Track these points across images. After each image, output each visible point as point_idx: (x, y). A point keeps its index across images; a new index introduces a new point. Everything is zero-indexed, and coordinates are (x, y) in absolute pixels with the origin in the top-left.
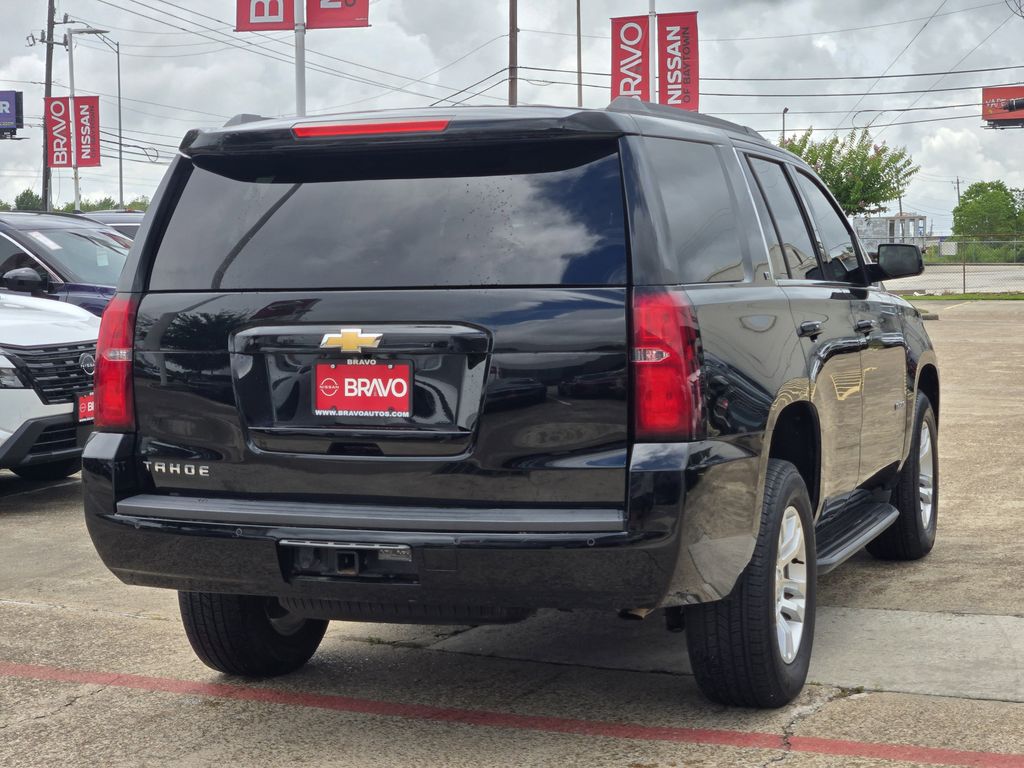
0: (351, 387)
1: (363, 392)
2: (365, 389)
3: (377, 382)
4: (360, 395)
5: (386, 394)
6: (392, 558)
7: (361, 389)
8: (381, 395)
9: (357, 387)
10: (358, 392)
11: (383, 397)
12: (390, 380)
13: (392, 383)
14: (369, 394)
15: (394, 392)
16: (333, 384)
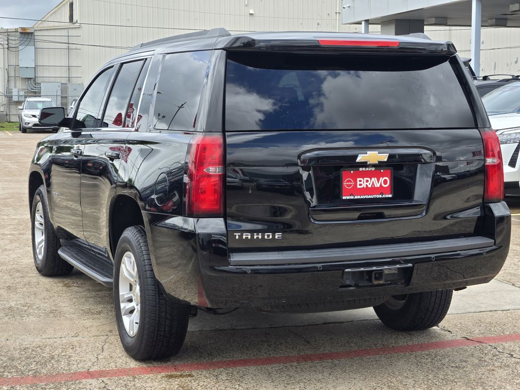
0: (360, 183)
1: (366, 185)
2: (368, 184)
3: (374, 180)
4: (365, 187)
5: (378, 186)
6: (390, 272)
7: (365, 183)
8: (376, 186)
9: (364, 183)
10: (364, 185)
11: (377, 187)
12: (381, 178)
13: (382, 180)
14: (370, 186)
15: (383, 184)
16: (350, 181)
